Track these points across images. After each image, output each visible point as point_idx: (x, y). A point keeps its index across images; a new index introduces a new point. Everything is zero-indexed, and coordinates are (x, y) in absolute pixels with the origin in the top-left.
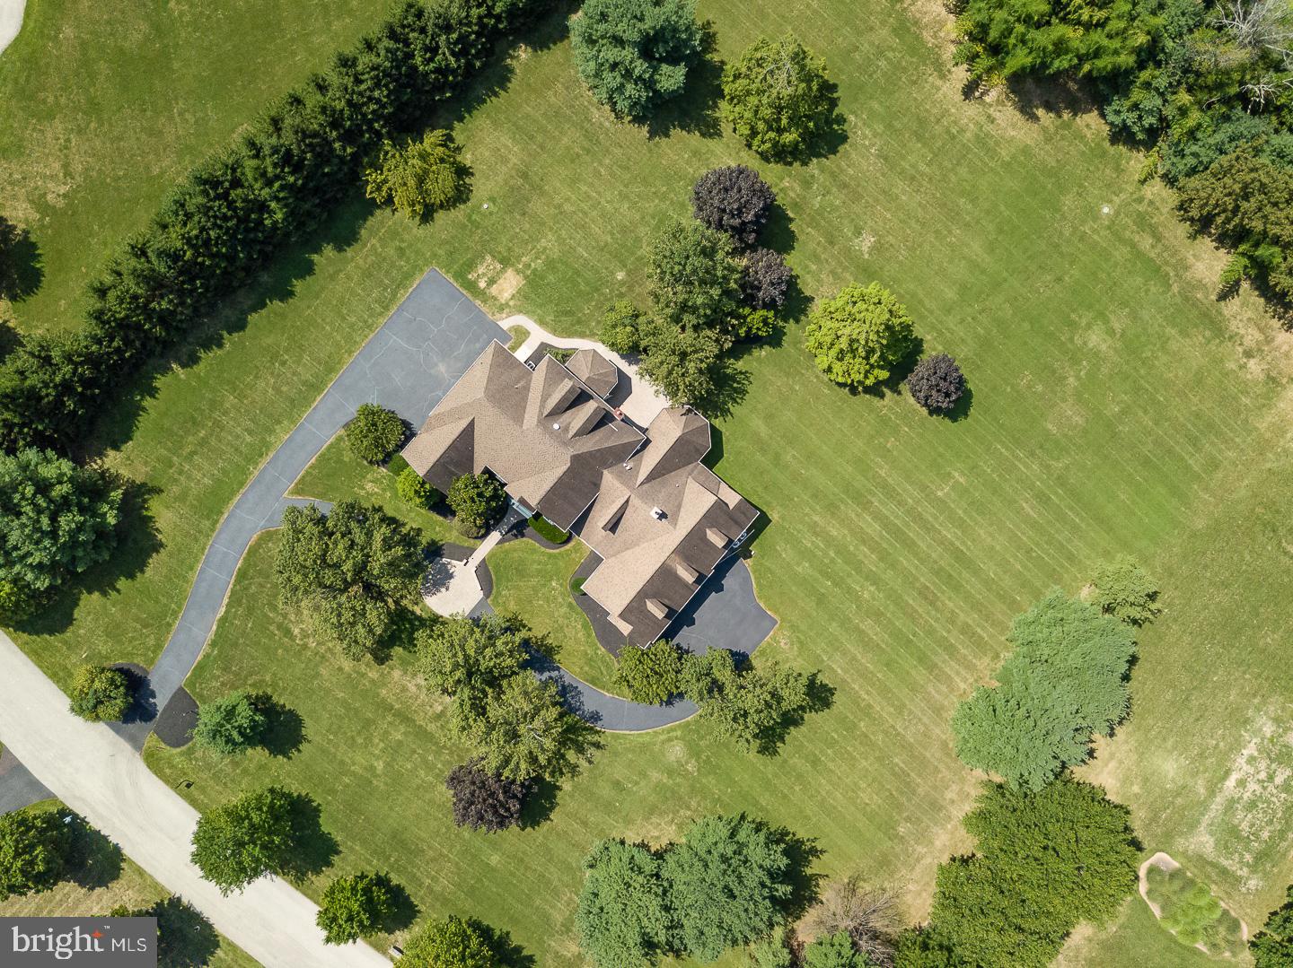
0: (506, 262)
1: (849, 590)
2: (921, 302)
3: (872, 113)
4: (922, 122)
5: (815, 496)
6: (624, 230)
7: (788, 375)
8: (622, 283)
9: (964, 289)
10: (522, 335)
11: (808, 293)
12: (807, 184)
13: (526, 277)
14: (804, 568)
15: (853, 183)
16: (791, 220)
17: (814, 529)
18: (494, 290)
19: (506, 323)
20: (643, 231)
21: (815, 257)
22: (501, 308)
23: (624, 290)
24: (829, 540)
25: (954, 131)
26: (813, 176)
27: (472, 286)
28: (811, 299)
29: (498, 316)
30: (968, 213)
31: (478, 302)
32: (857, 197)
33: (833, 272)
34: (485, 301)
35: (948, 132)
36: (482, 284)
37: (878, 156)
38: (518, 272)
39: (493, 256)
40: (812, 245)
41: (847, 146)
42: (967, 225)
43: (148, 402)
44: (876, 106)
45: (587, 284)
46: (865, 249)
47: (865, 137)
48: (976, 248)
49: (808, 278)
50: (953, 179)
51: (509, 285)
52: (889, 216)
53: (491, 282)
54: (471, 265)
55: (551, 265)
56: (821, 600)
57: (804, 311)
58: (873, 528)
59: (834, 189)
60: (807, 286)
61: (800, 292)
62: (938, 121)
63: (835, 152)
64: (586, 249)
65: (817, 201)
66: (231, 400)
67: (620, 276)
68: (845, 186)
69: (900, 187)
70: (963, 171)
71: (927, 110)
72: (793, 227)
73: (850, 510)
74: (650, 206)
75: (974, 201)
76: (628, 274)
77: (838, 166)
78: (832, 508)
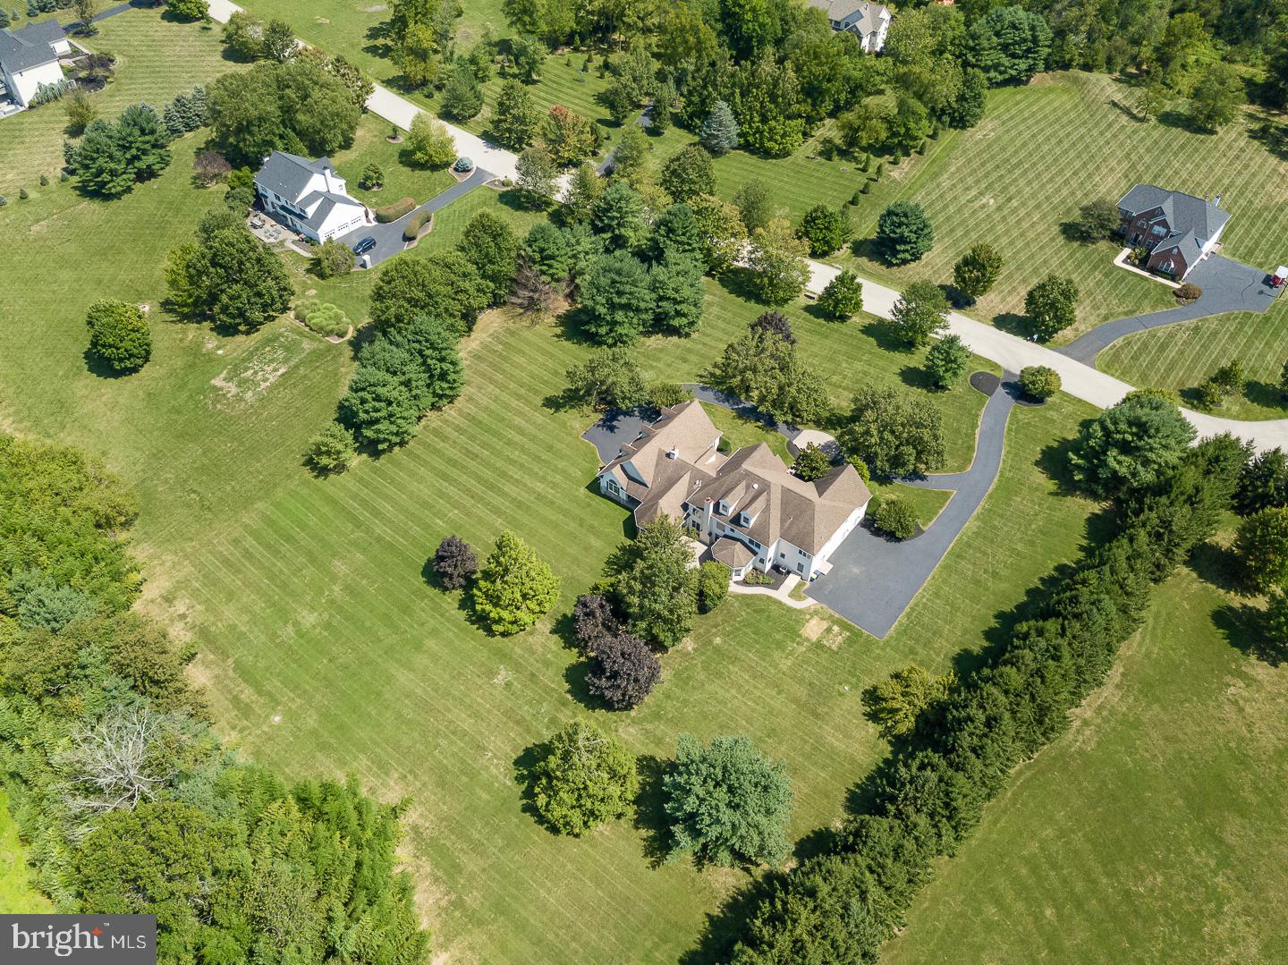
0: (819, 646)
1: (529, 455)
2: (456, 635)
3: (488, 787)
4: (442, 783)
5: (552, 503)
6: (719, 675)
7: (573, 578)
8: (715, 635)
9: (418, 646)
10: (795, 594)
11: (556, 637)
12: (553, 721)
13: (800, 636)
14: (561, 464)
15: (511, 724)
16: (569, 692)
17: (554, 486)
18: (825, 625)
19: (809, 602)
20: (702, 676)
21: (547, 664)
22: (816, 612)
23: (714, 630)
24: (543, 479)
25: (410, 778)
26: (548, 728)
27: (844, 626)
28: (553, 632)
29: (818, 607)
30: (406, 706)
31: (837, 615)
32: (509, 714)
33: (533, 653)
34: (831, 616)
35: (416, 777)
36: (836, 628)
37: (484, 749)
38: (807, 640)
39: (829, 648)
40: (550, 673)
41: (515, 757)
42: (407, 697)
43: (1084, 543)
44: (485, 796)
45: (746, 634)
46: (503, 673)
47: (497, 766)
48: (403, 678)
49: (554, 648)
50: (416, 735)
51: (813, 629)
52: (479, 700)
53: (829, 630)
54: (849, 642)
55: (780, 646)
56: (550, 448)
57: (559, 622)
58: (509, 488)
59: (528, 718)
60: (555, 642)
61: (561, 637)
62: (424, 784)
63: (527, 750)
64: (750, 659)
65: (545, 707)
66: (1020, 547)
67: (718, 640)
68: (518, 723)
69: (467, 724)
70: (406, 742)
71: (435, 794)
72: (567, 686)
73: (524, 497)
74: (697, 696)
75: (399, 716)
76: (711, 642)
77: (524, 738)
78: (540, 497)
